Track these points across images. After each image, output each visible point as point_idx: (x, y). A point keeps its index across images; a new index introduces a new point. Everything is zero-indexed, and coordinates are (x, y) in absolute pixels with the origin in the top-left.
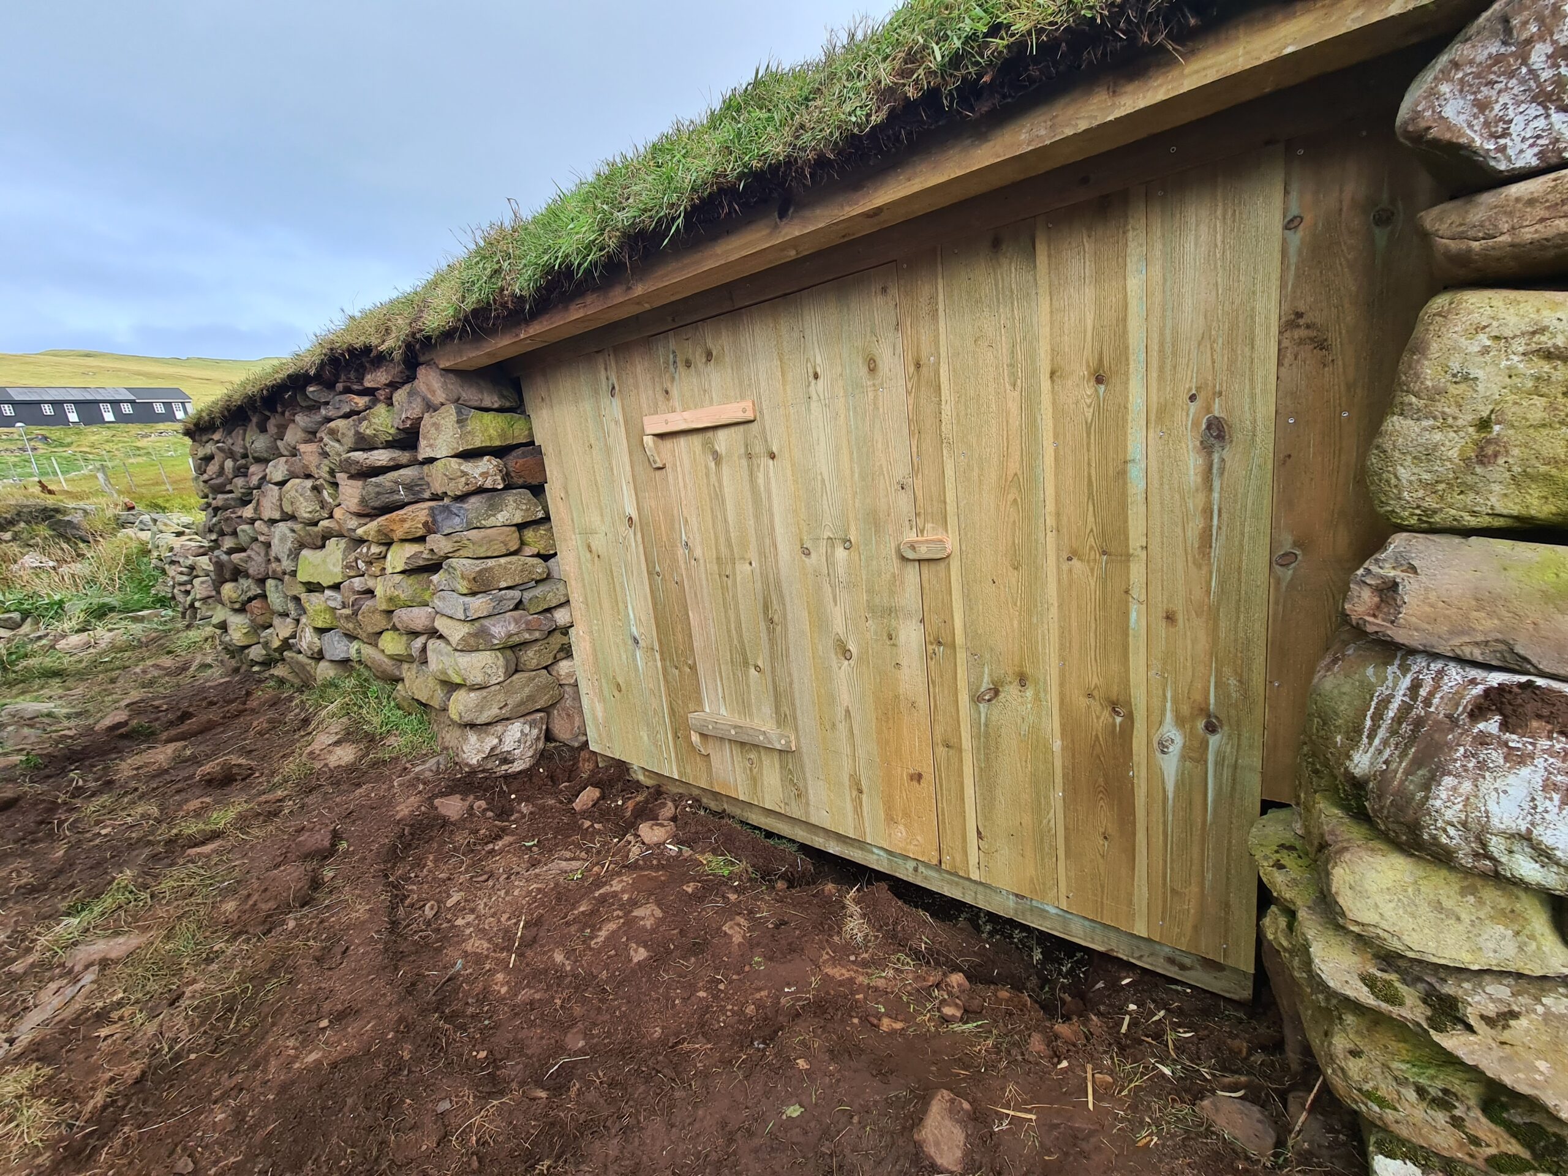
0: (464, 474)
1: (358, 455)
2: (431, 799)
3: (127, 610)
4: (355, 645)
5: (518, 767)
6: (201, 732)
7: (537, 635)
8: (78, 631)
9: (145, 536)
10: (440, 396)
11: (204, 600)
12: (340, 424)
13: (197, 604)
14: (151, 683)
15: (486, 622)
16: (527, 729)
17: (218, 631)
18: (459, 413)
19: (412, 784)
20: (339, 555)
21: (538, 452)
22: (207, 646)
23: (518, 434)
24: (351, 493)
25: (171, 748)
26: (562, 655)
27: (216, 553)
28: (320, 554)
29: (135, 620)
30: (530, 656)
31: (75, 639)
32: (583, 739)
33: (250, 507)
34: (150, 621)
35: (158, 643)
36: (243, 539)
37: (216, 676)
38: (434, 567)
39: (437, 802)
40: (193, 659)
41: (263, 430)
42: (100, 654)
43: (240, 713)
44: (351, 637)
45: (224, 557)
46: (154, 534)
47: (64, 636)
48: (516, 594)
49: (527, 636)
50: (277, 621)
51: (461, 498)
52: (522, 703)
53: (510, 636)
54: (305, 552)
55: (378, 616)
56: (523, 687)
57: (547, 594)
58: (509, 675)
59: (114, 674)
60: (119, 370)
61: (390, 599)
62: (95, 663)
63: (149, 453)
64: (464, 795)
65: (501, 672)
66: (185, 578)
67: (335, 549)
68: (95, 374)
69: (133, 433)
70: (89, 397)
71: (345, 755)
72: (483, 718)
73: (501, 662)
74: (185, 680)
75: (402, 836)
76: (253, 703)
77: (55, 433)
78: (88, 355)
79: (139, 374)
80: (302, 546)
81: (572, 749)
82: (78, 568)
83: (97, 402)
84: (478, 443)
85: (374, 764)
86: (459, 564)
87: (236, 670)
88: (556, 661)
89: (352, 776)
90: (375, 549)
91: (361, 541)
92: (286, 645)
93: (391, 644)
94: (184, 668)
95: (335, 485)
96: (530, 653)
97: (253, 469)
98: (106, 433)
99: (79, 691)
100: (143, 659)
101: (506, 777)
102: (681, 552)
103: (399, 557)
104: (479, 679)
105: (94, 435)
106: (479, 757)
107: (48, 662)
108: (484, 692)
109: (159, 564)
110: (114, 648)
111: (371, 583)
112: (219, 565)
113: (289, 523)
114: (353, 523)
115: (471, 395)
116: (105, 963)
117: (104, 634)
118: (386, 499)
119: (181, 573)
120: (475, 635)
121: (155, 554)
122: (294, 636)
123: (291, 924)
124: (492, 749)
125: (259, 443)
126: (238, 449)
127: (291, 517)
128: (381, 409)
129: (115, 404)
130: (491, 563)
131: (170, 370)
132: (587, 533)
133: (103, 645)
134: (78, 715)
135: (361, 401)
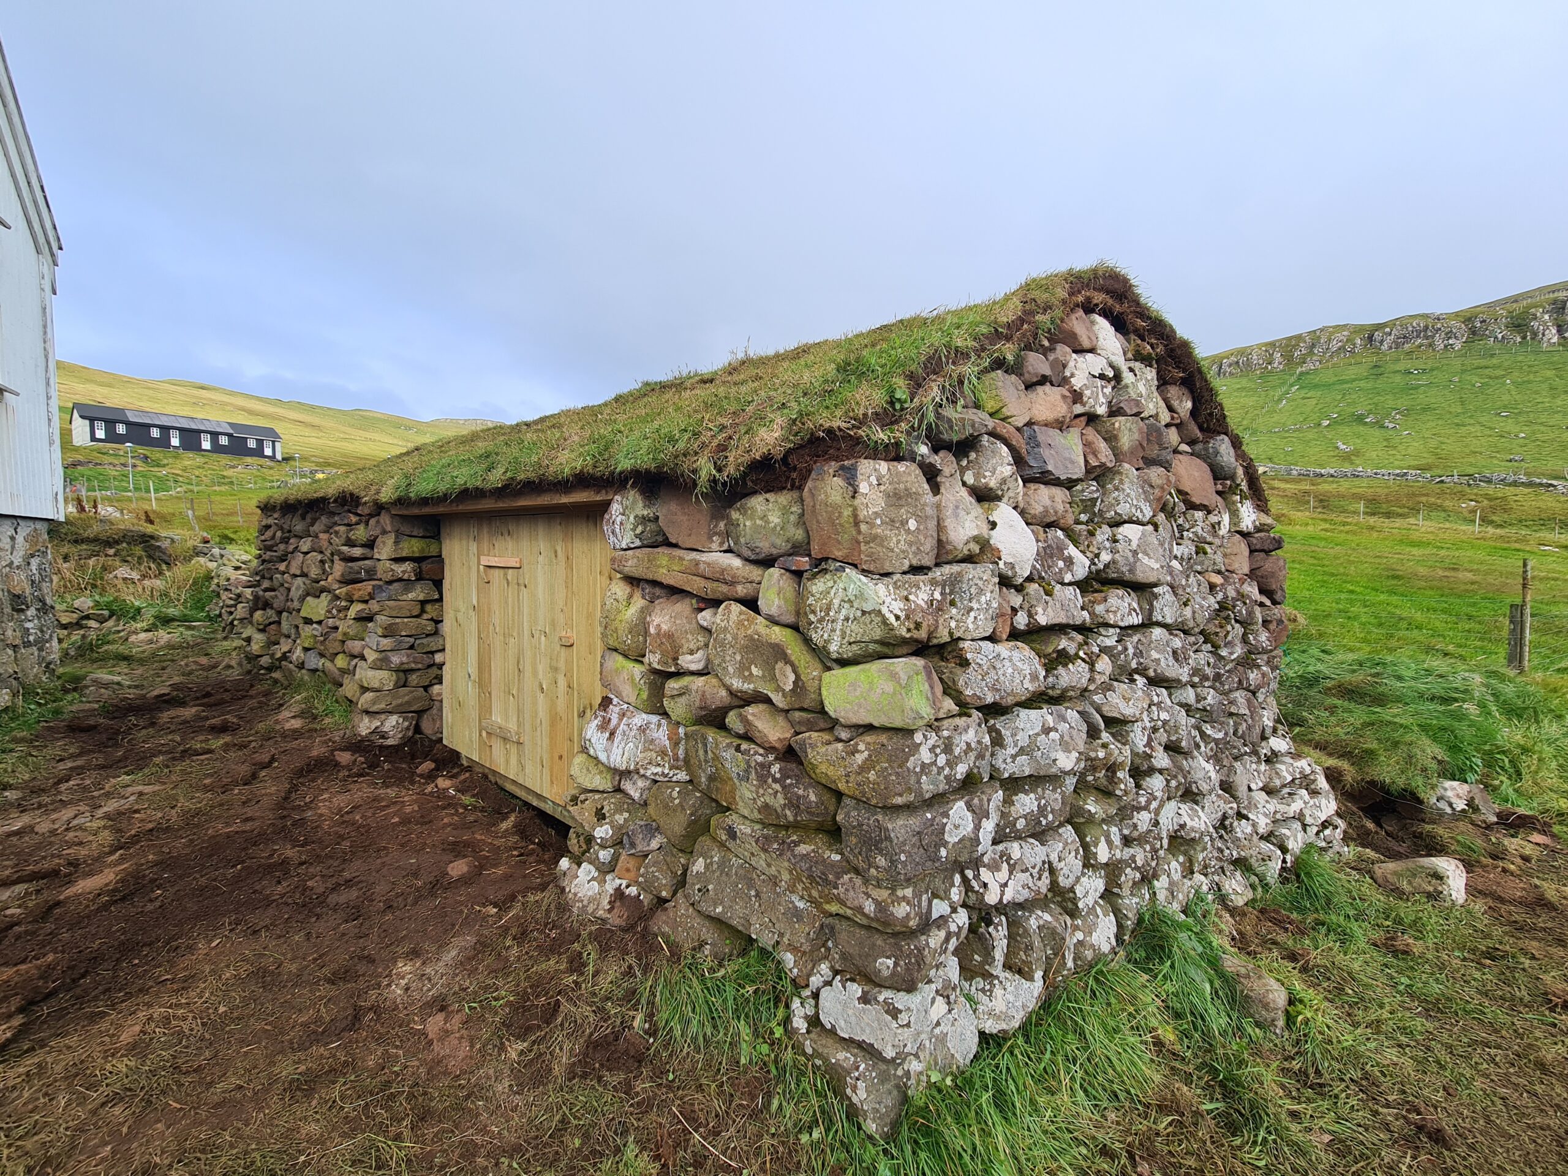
0: (392, 570)
1: (345, 549)
2: (333, 751)
3: (184, 619)
4: (323, 660)
5: (390, 742)
6: (215, 705)
7: (420, 666)
8: (147, 631)
9: (212, 565)
10: (389, 528)
11: (241, 620)
12: (342, 529)
13: (236, 623)
14: (190, 673)
15: (389, 654)
16: (401, 720)
17: (245, 644)
18: (397, 537)
19: (325, 742)
20: (325, 603)
21: (442, 561)
22: (234, 653)
23: (433, 550)
24: (339, 568)
25: (194, 710)
26: (435, 681)
27: (257, 589)
28: (316, 601)
29: (189, 628)
30: (414, 678)
31: (143, 636)
32: (439, 735)
33: (285, 563)
34: (199, 630)
35: (200, 647)
36: (276, 583)
37: (235, 674)
38: (370, 619)
39: (336, 753)
40: (223, 661)
41: (303, 518)
42: (159, 649)
43: (244, 697)
44: (322, 655)
45: (261, 593)
46: (219, 566)
47: (135, 633)
48: (412, 640)
49: (413, 665)
50: (283, 640)
51: (390, 583)
52: (401, 705)
53: (403, 664)
54: (308, 598)
55: (337, 643)
56: (404, 695)
57: (433, 643)
58: (397, 686)
59: (165, 664)
60: (227, 404)
61: (345, 634)
62: (154, 655)
63: (232, 483)
64: (354, 752)
65: (392, 684)
66: (232, 602)
67: (325, 598)
68: (204, 404)
69: (224, 462)
70: (194, 427)
71: (296, 724)
72: (375, 708)
73: (394, 678)
74: (213, 674)
75: (308, 765)
76: (252, 692)
77: (156, 453)
78: (203, 388)
79: (243, 409)
80: (308, 594)
81: (430, 740)
82: (158, 583)
83: (200, 432)
84: (404, 555)
85: (310, 730)
86: (380, 619)
87: (249, 672)
88: (431, 685)
89: (296, 734)
90: (344, 604)
91: (337, 598)
92: (285, 657)
93: (341, 661)
94: (215, 667)
95: (332, 561)
96: (414, 677)
97: (292, 541)
98: (199, 460)
99: (139, 672)
100: (187, 657)
101: (381, 747)
102: (491, 627)
103: (355, 609)
104: (376, 685)
105: (190, 459)
106: (368, 731)
107: (122, 649)
108: (378, 694)
109: (217, 589)
110: (170, 646)
111: (338, 623)
112: (256, 598)
113: (304, 579)
114: (336, 586)
115: (405, 529)
116: (141, 794)
117: (163, 636)
118: (353, 576)
119: (231, 599)
120: (381, 660)
121: (216, 581)
122: (289, 652)
123: (236, 791)
124: (377, 728)
125: (299, 527)
126: (286, 527)
127: (304, 575)
128: (361, 527)
129: (215, 435)
130: (398, 620)
131: (271, 409)
132: (457, 611)
133: (162, 642)
134: (136, 687)
135: (354, 519)
